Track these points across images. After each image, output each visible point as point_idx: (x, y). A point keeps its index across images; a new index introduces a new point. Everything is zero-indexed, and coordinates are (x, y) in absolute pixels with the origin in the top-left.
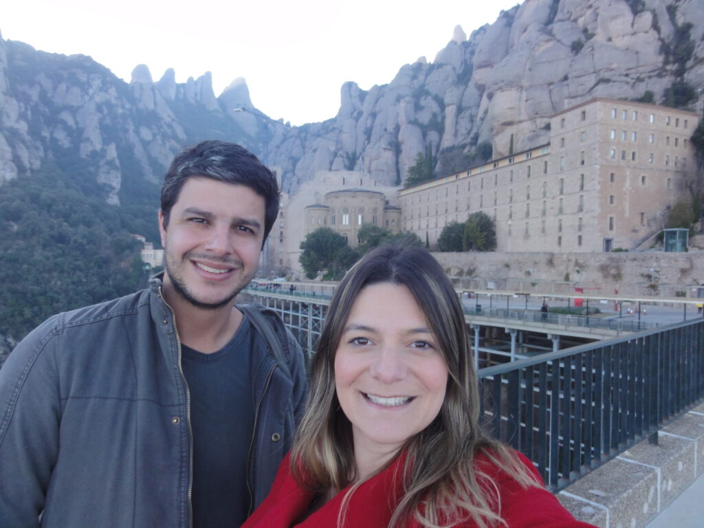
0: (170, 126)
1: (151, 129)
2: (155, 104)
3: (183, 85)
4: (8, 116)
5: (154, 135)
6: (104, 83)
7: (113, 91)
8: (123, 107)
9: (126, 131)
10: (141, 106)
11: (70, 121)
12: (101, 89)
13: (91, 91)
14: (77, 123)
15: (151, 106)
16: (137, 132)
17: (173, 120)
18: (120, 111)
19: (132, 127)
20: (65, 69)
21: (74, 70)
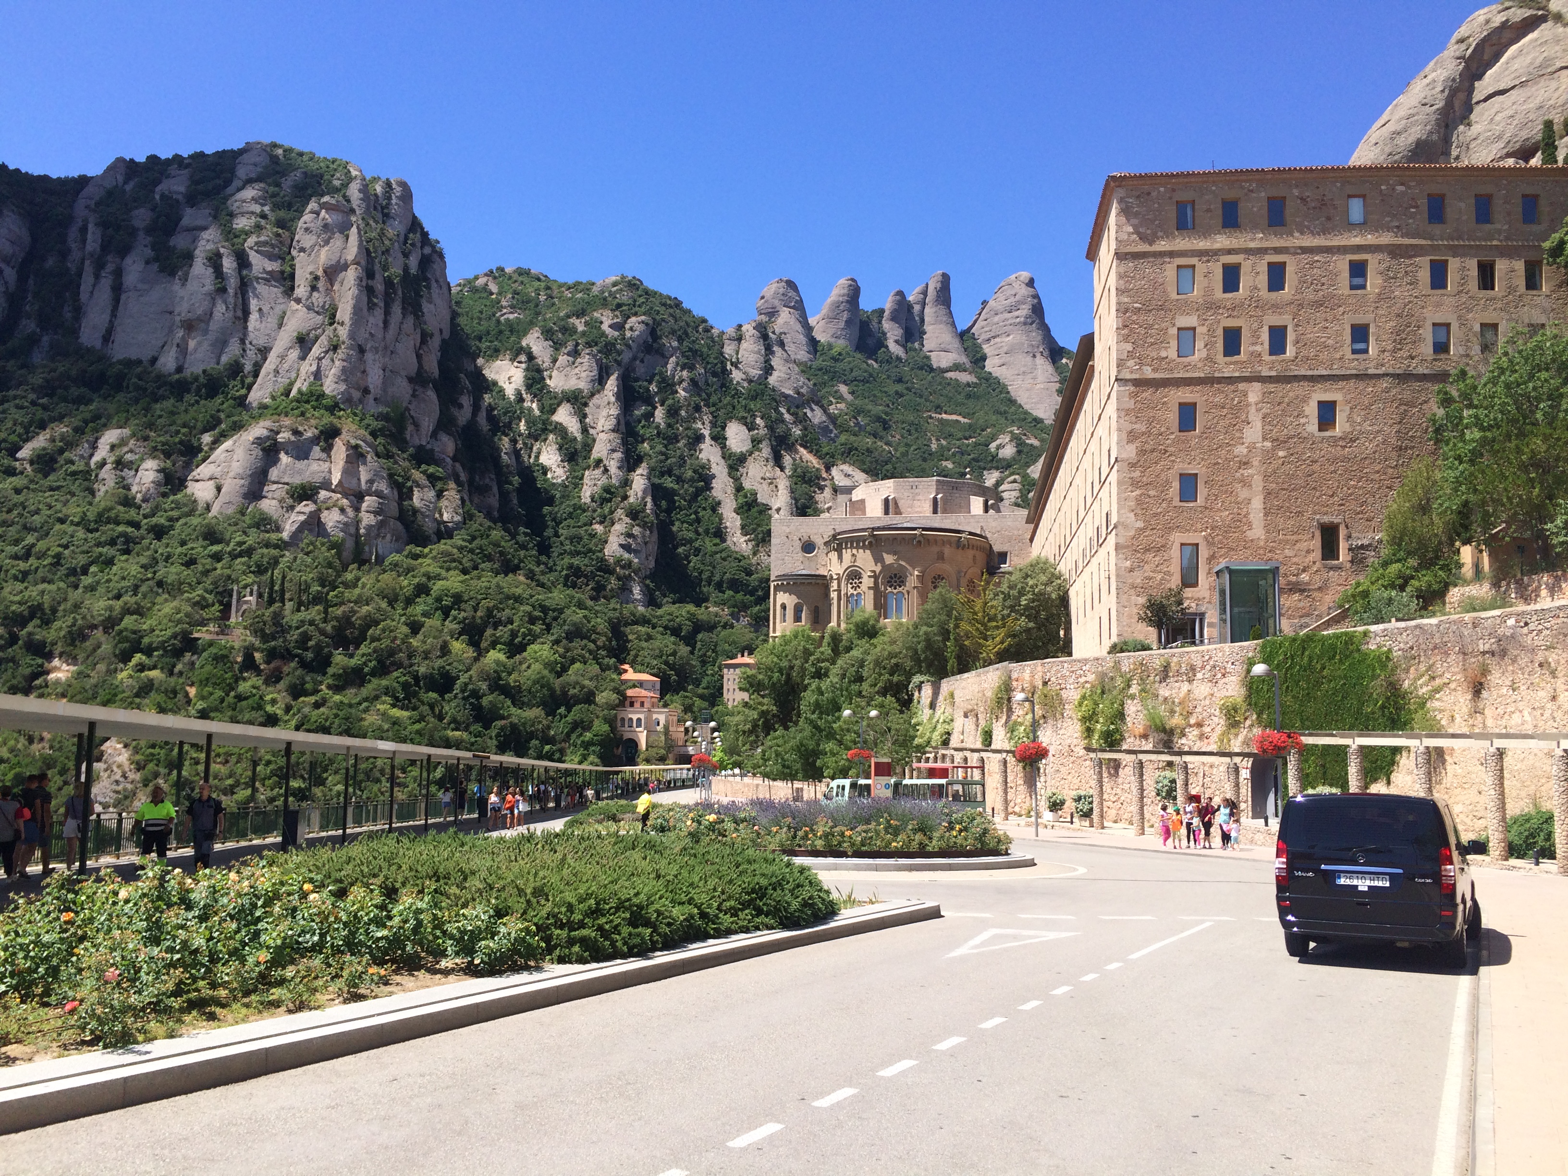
1: (751, 427)
2: (768, 368)
4: (417, 425)
5: (755, 442)
6: (655, 333)
7: (673, 350)
9: (696, 437)
10: (736, 375)
11: (572, 425)
12: (647, 349)
13: (626, 354)
14: (585, 430)
15: (760, 374)
18: (688, 392)
19: (708, 425)
20: (580, 314)
21: (596, 314)
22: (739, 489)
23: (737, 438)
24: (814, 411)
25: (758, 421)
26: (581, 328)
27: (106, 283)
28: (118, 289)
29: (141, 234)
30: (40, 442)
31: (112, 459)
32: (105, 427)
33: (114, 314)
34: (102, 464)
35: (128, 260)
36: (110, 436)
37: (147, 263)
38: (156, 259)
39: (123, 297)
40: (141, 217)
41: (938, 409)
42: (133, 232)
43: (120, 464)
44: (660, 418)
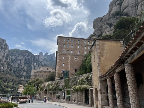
0: (41, 63)
1: (36, 63)
2: (39, 59)
3: (49, 55)
5: (37, 65)
6: (29, 55)
7: (30, 56)
8: (31, 59)
9: (31, 64)
10: (36, 59)
12: (28, 56)
13: (26, 57)
14: (20, 63)
15: (38, 59)
16: (33, 64)
17: (42, 61)
18: (31, 60)
21: (23, 53)
23: (35, 64)
24: (42, 62)
44: (28, 62)
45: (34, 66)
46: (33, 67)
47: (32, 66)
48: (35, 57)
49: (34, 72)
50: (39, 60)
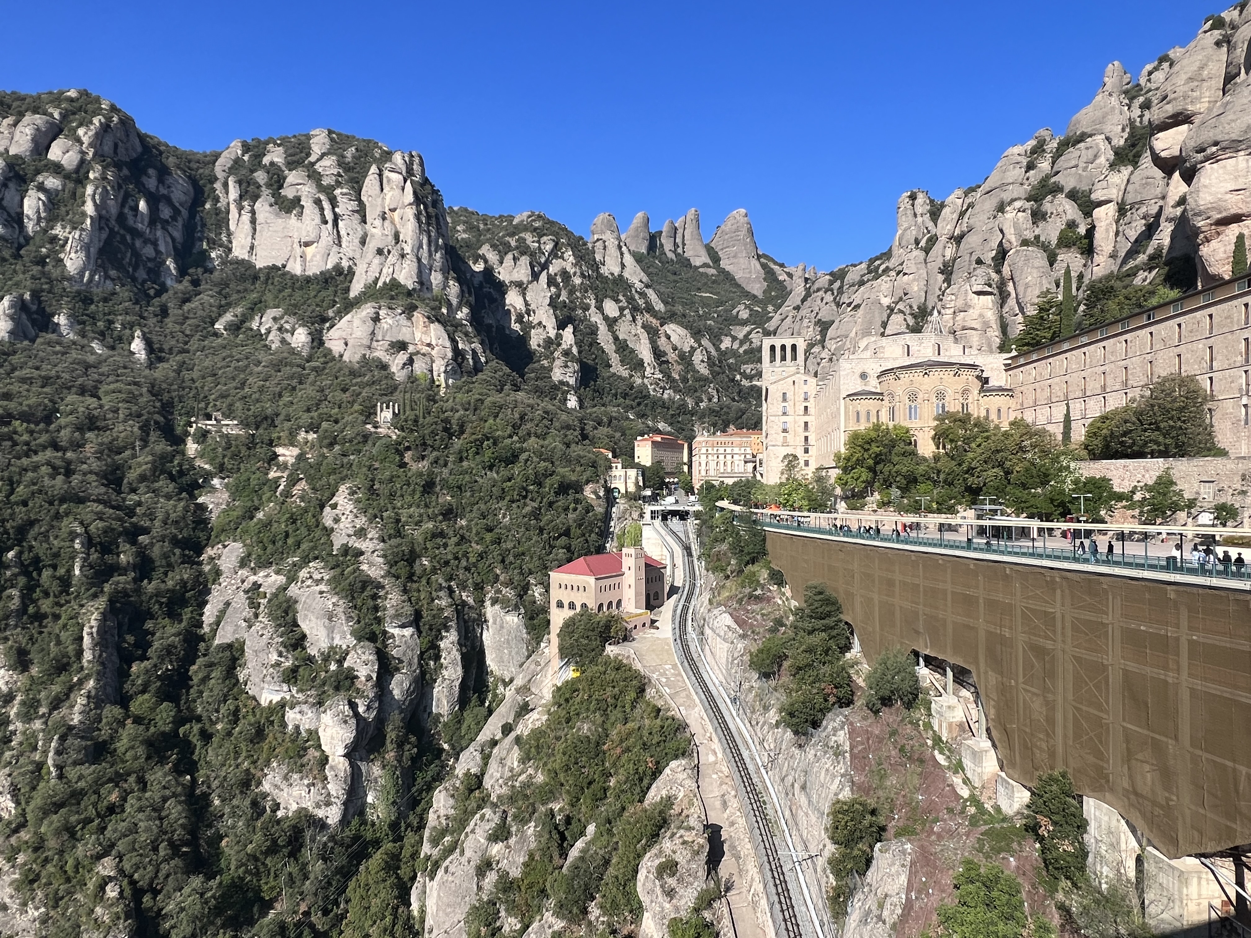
0: (643, 295)
1: (617, 301)
2: (623, 266)
5: (621, 309)
6: (560, 246)
9: (586, 308)
10: (604, 271)
12: (554, 255)
15: (616, 271)
17: (646, 285)
18: (578, 281)
19: (594, 302)
20: (512, 235)
21: (523, 235)
22: (616, 338)
23: (611, 308)
24: (651, 293)
25: (621, 297)
26: (513, 243)
27: (246, 217)
28: (253, 221)
29: (263, 189)
30: (228, 317)
31: (276, 327)
32: (267, 307)
33: (253, 238)
34: (269, 331)
35: (257, 205)
36: (271, 313)
37: (271, 205)
38: (276, 204)
39: (258, 228)
40: (261, 177)
41: (699, 289)
42: (259, 187)
43: (280, 329)
44: (564, 297)
45: (606, 318)
46: (603, 328)
47: (595, 318)
48: (598, 257)
49: (858, 372)
50: (626, 275)
